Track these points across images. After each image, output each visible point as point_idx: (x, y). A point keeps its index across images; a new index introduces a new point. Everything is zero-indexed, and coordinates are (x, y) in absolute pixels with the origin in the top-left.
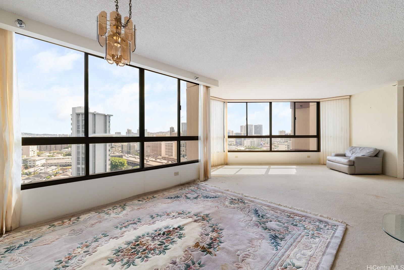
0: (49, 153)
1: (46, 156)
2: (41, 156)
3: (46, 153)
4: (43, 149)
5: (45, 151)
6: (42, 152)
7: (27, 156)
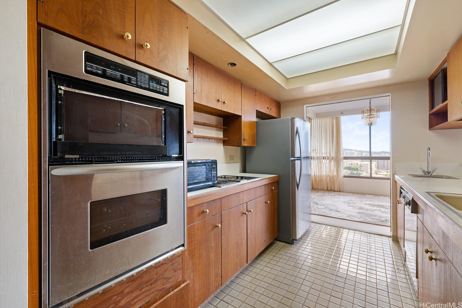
0: (386, 172)
1: (383, 175)
2: (378, 174)
3: (383, 171)
4: (381, 168)
5: (382, 169)
6: (379, 170)
7: (366, 173)
